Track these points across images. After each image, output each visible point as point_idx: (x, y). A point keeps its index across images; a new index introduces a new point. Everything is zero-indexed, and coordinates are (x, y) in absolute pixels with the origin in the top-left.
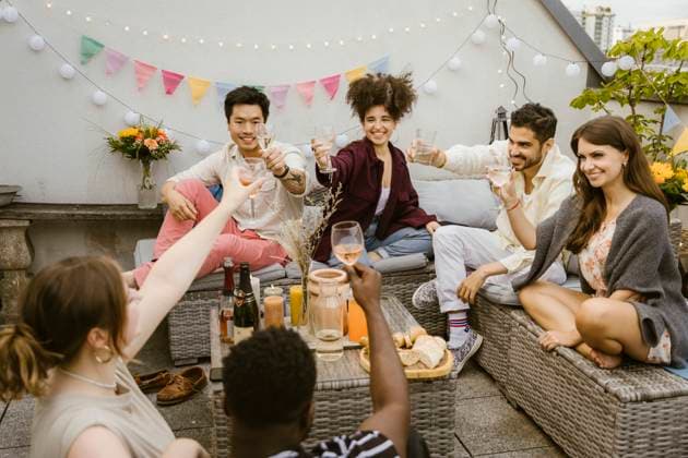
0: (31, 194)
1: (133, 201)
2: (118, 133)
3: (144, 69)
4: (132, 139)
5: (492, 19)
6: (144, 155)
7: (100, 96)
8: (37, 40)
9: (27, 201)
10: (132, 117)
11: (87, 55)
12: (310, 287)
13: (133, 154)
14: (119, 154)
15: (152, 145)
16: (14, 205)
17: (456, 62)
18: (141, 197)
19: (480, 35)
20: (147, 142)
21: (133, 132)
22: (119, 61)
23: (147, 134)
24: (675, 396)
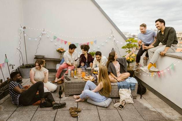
0: (46, 57)
1: (59, 58)
2: (58, 49)
3: (62, 41)
4: (59, 50)
5: (112, 35)
6: (61, 52)
7: (56, 44)
8: (48, 36)
9: (45, 57)
10: (60, 47)
11: (54, 39)
12: (77, 70)
13: (59, 52)
14: (57, 52)
15: (62, 51)
16: (43, 58)
17: (106, 41)
18: (60, 58)
19: (110, 37)
20: (61, 51)
21: (59, 49)
22: (59, 39)
23: (61, 49)
24: (115, 85)
